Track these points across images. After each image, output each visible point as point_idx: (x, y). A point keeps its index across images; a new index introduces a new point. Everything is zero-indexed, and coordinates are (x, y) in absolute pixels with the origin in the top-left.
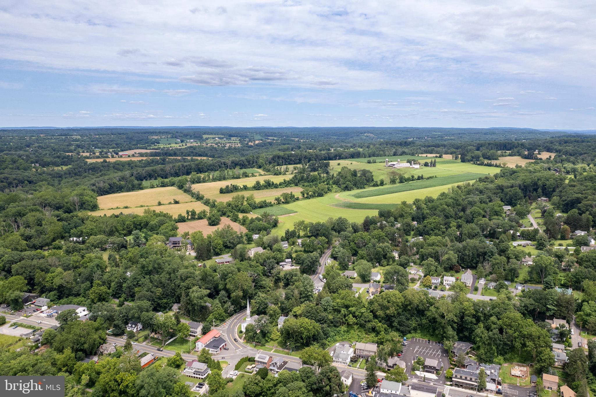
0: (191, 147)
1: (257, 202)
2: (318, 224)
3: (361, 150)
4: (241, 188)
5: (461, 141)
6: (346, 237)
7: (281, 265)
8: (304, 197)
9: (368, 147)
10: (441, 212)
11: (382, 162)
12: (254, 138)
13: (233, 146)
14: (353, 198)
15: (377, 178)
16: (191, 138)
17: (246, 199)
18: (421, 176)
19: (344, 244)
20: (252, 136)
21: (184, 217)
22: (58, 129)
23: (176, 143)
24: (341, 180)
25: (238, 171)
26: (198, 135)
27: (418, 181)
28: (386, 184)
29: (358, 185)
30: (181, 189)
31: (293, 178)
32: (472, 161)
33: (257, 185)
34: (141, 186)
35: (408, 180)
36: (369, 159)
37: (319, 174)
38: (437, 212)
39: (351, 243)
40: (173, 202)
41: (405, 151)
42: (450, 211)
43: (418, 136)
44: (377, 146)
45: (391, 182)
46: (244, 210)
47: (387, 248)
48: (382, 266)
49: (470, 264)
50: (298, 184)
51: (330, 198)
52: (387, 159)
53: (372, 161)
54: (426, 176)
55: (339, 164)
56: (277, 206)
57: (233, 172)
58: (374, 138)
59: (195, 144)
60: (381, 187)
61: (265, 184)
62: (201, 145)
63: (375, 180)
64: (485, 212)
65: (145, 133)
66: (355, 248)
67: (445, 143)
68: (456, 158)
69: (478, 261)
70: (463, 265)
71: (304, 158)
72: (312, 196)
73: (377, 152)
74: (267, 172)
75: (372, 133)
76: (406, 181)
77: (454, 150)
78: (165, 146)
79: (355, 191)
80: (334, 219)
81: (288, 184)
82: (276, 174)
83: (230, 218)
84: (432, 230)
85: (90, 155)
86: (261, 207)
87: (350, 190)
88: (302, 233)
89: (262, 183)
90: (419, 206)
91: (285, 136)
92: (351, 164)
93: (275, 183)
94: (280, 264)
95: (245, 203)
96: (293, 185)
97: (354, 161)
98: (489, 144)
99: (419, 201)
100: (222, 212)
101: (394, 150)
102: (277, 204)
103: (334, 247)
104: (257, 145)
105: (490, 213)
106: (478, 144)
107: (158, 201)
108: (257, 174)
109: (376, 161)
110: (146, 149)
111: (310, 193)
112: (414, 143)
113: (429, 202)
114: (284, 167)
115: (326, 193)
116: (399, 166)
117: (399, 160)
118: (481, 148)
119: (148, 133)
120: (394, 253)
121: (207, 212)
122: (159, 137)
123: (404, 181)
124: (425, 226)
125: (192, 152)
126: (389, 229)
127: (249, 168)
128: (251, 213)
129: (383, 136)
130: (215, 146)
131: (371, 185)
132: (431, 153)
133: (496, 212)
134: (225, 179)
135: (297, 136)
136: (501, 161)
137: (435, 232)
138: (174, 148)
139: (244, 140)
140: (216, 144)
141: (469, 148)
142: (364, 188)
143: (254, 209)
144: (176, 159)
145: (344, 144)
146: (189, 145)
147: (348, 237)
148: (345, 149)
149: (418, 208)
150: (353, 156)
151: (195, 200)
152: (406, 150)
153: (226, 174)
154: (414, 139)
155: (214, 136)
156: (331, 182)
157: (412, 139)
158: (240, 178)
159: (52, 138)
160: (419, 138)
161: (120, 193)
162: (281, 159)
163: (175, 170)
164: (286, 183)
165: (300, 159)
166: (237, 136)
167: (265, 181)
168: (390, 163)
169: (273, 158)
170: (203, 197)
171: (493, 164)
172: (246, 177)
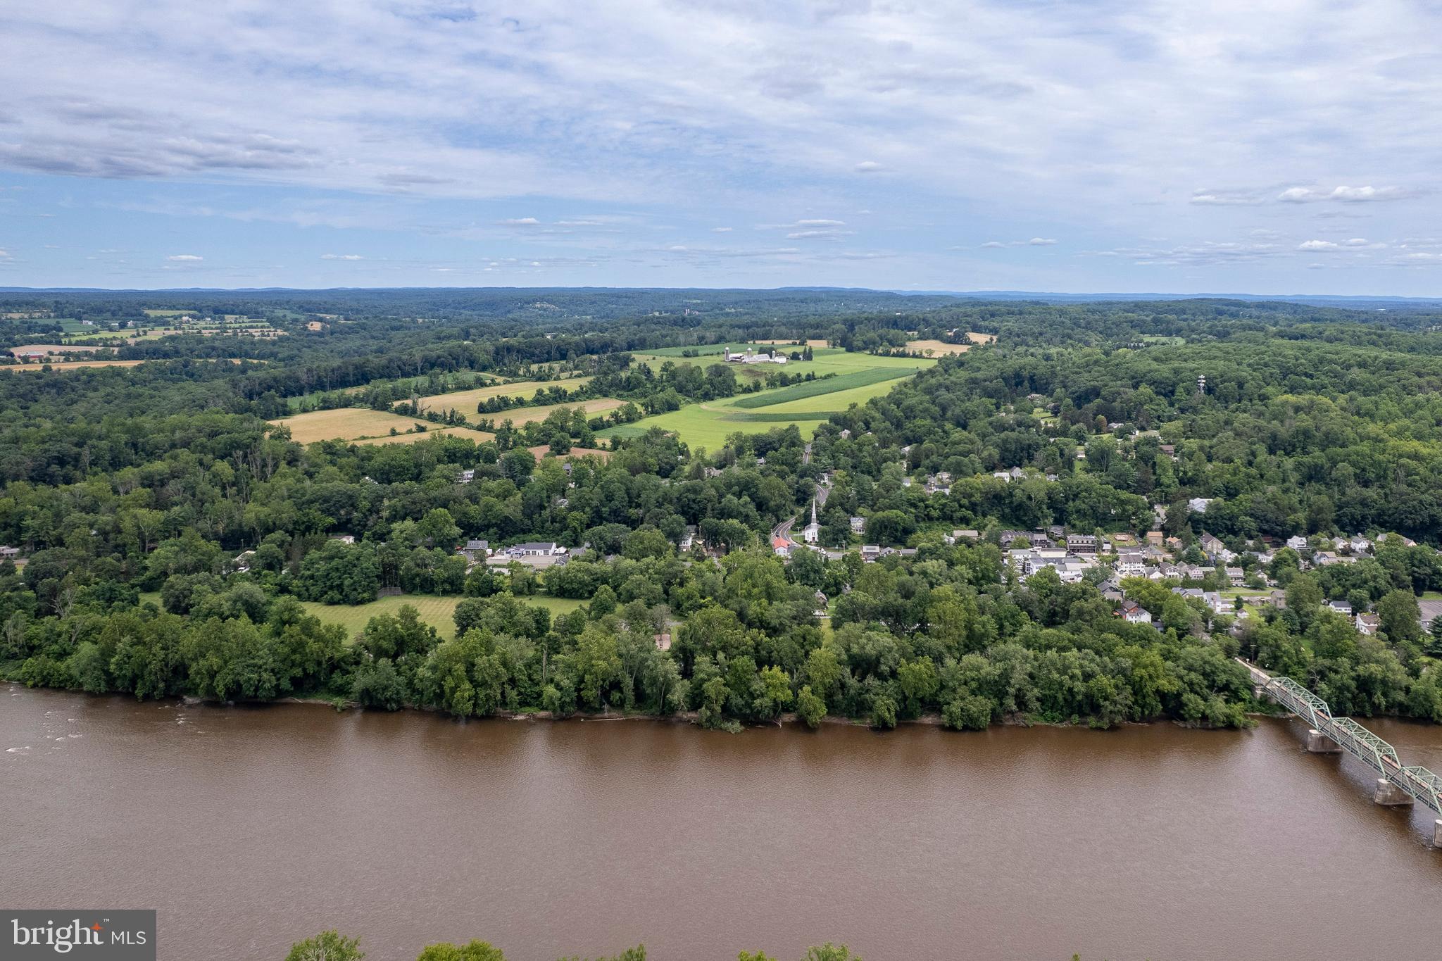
4: (513, 403)
8: (648, 411)
14: (738, 408)
18: (808, 374)
28: (767, 388)
31: (596, 383)
32: (866, 348)
33: (540, 397)
34: (288, 409)
36: (686, 349)
40: (414, 430)
45: (769, 385)
52: (727, 349)
53: (691, 353)
54: (816, 374)
56: (619, 426)
60: (755, 394)
61: (553, 395)
68: (835, 345)
72: (661, 410)
74: (512, 376)
75: (553, 302)
82: (541, 379)
93: (568, 393)
102: (616, 424)
107: (389, 429)
109: (700, 352)
110: (60, 343)
111: (656, 405)
114: (545, 366)
116: (750, 359)
129: (579, 308)
136: (917, 347)
151: (444, 425)
155: (177, 313)
162: (514, 354)
163: (319, 377)
164: (586, 392)
165: (549, 353)
166: (232, 313)
167: (550, 389)
168: (731, 356)
169: (497, 352)
170: (464, 419)
171: (909, 353)
172: (482, 386)
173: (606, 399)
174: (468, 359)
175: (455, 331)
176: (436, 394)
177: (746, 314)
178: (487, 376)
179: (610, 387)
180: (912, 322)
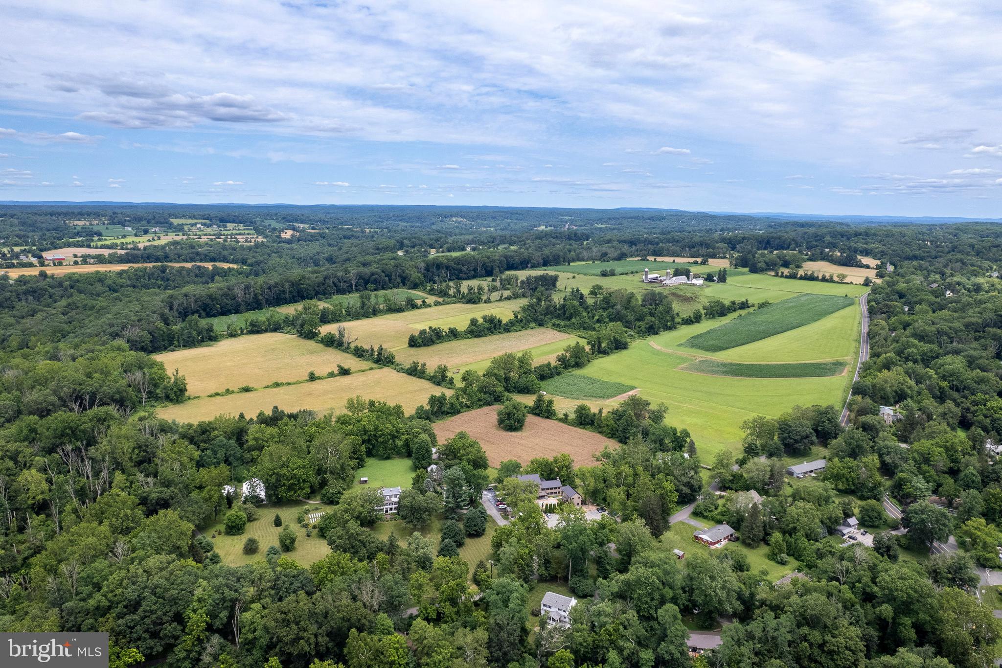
4: (446, 334)
8: (595, 350)
16: (152, 224)
23: (136, 235)
24: (625, 312)
26: (162, 220)
30: (312, 339)
32: (768, 270)
33: (475, 327)
36: (600, 266)
40: (336, 372)
45: (706, 315)
46: (526, 388)
53: (608, 272)
56: (567, 373)
57: (385, 298)
58: (471, 224)
62: (189, 239)
72: (612, 349)
74: (442, 296)
75: (464, 217)
78: (123, 241)
89: (480, 321)
92: (574, 277)
93: (504, 322)
96: (534, 324)
102: (563, 369)
104: (299, 239)
107: (309, 371)
108: (432, 302)
109: (617, 272)
110: (89, 246)
111: (606, 343)
116: (671, 281)
122: (88, 223)
123: (726, 312)
127: (391, 288)
130: (218, 241)
136: (809, 269)
155: (194, 221)
162: (444, 271)
163: (255, 295)
164: (521, 321)
165: (475, 270)
166: (234, 222)
167: (484, 318)
168: (650, 276)
169: (427, 269)
170: (393, 358)
171: (818, 277)
172: (413, 308)
173: (542, 329)
174: (400, 276)
175: (392, 242)
176: (367, 317)
177: (614, 229)
178: (418, 294)
179: (546, 315)
180: (784, 242)
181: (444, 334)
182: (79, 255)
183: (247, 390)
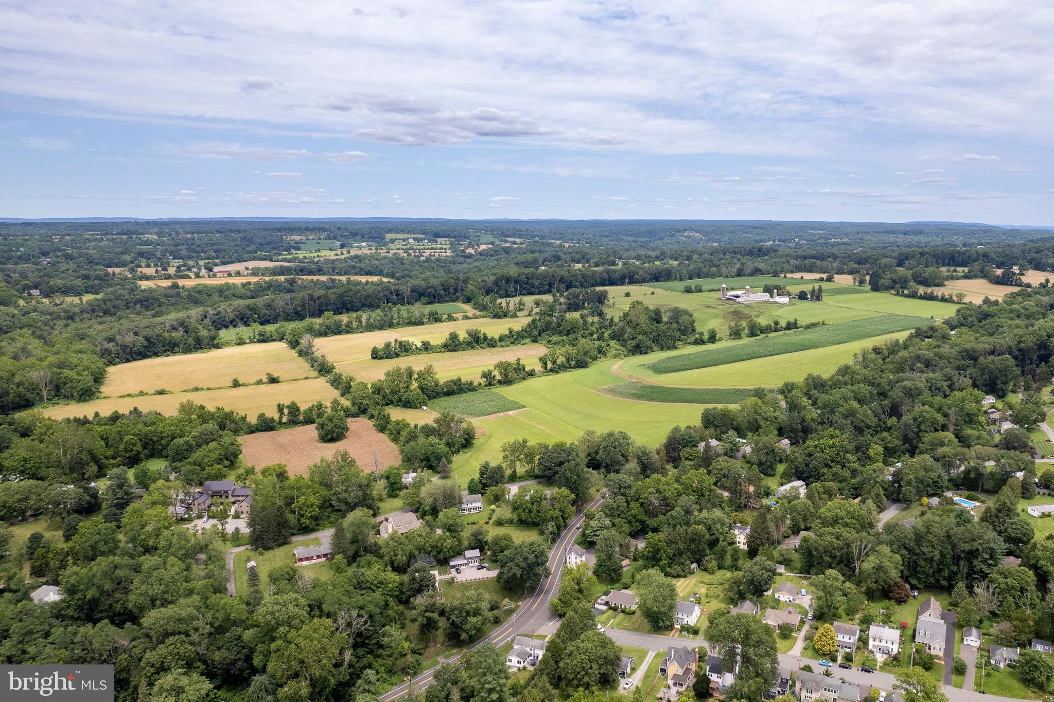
0: (356, 257)
1: (441, 383)
2: (560, 447)
3: (675, 263)
4: (417, 348)
5: (862, 247)
6: (620, 488)
7: (453, 567)
8: (546, 368)
9: (689, 258)
10: (846, 417)
11: (713, 290)
12: (479, 240)
13: (437, 255)
14: (651, 372)
15: (704, 327)
16: (363, 238)
17: (416, 376)
18: (793, 321)
19: (615, 505)
20: (476, 236)
21: (272, 420)
22: (126, 222)
23: (331, 249)
24: (629, 330)
25: (420, 309)
26: (377, 235)
27: (788, 332)
28: (721, 339)
29: (663, 342)
30: (294, 348)
31: (529, 325)
32: (893, 288)
33: (450, 342)
34: (216, 342)
35: (766, 330)
36: (688, 283)
37: (582, 318)
38: (837, 417)
39: (632, 504)
40: (265, 380)
41: (759, 266)
42: (867, 416)
43: (783, 238)
44: (706, 256)
45: (731, 335)
46: (409, 402)
47: (718, 526)
48: (705, 570)
49: (932, 580)
50: (539, 338)
51: (601, 373)
52: (724, 286)
53: (693, 288)
54: (803, 321)
55: (627, 295)
56: (486, 389)
57: (408, 312)
58: (701, 239)
59: (366, 251)
60: (710, 347)
61: (469, 339)
62: (376, 253)
63: (698, 330)
64: (946, 415)
65: (280, 230)
66: (643, 517)
67: (835, 250)
68: (861, 282)
69: (955, 574)
70: (914, 582)
71: (560, 281)
72: (563, 368)
73: (705, 269)
74: (481, 311)
75: (698, 231)
76: (761, 332)
77: (856, 266)
78: (307, 255)
79: (656, 356)
80: (598, 434)
81: (516, 339)
82: (496, 316)
83: (373, 422)
84: (827, 465)
85: (157, 271)
86: (449, 393)
87: (646, 353)
88: (521, 469)
89: (463, 336)
90: (793, 402)
91: (538, 236)
92: (653, 293)
93: (489, 337)
94: (452, 563)
95: (415, 385)
96: (528, 340)
97: (658, 287)
98: (922, 254)
99: (793, 389)
100: (360, 408)
101: (738, 266)
102: (486, 386)
103: (590, 517)
104: (481, 254)
105: (956, 420)
106: (901, 254)
107: (231, 380)
108: (460, 316)
109: (703, 288)
110: (271, 260)
111: (559, 362)
112: (775, 251)
113: (816, 388)
114: (514, 301)
115: (595, 359)
116: (747, 298)
117: (748, 287)
118: (906, 262)
119: (285, 229)
120: (736, 532)
121: (326, 407)
122: (304, 238)
123: (759, 332)
124: (810, 455)
125: (354, 267)
126: (723, 464)
127: (447, 302)
128: (425, 408)
129: (717, 237)
130: (402, 255)
131: (689, 341)
132: (810, 271)
133: (968, 414)
134: (391, 326)
135: (559, 236)
136: (951, 288)
137: (834, 469)
138: (321, 259)
139: (458, 244)
140: (406, 251)
141: (883, 261)
142: (676, 348)
143: (435, 397)
144: (318, 280)
145: (642, 252)
146: (353, 252)
147: (626, 488)
148: (644, 263)
149: (793, 407)
150: (657, 277)
151: (316, 374)
152: (762, 266)
153: (396, 316)
154: (774, 242)
155: (407, 236)
156: (606, 335)
157: (771, 242)
158: (423, 324)
159: (102, 239)
160: (784, 241)
161: (168, 356)
167: (470, 332)
168: (731, 293)
170: (333, 368)
171: (937, 296)
172: (436, 321)
173: (533, 346)
181: (414, 347)
182: (250, 268)
183: (161, 393)
